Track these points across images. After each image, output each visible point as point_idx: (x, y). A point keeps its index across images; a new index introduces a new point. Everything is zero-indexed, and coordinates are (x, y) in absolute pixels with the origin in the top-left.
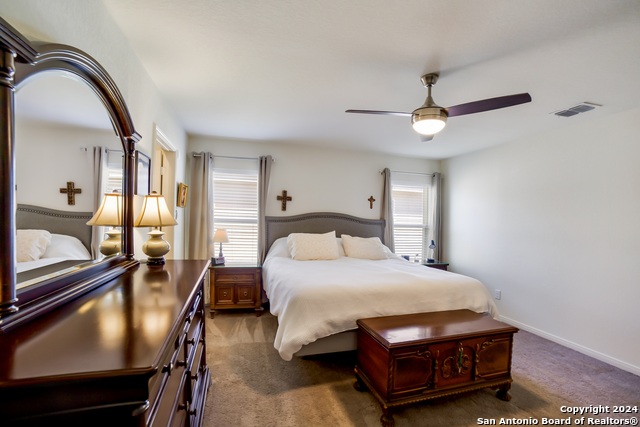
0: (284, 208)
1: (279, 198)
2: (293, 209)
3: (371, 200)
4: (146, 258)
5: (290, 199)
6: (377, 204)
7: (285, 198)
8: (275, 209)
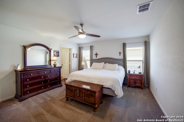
0: (96, 57)
1: (95, 55)
2: (99, 57)
3: (120, 53)
4: (54, 66)
5: (98, 55)
6: (122, 54)
7: (96, 55)
8: (94, 57)
